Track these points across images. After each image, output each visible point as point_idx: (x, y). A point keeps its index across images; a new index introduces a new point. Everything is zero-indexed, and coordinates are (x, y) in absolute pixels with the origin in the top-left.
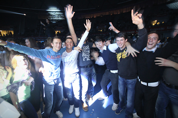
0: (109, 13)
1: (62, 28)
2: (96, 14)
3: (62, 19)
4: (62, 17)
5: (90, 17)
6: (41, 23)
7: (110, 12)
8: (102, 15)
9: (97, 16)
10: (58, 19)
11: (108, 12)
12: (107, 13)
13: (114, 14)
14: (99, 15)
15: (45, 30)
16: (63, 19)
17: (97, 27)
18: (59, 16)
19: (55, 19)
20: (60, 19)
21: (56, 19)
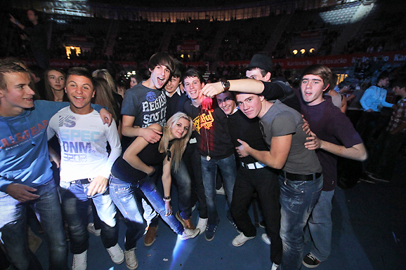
0: (206, 16)
1: (85, 39)
2: (175, 13)
3: (84, 15)
4: (84, 9)
5: (162, 20)
6: (13, 20)
7: (208, 13)
8: (190, 18)
9: (177, 20)
10: (72, 13)
11: (203, 14)
12: (202, 16)
13: (216, 19)
14: (182, 19)
15: (25, 41)
16: (89, 15)
17: (179, 47)
18: (76, 7)
19: (63, 12)
20: (80, 14)
21: (68, 13)
